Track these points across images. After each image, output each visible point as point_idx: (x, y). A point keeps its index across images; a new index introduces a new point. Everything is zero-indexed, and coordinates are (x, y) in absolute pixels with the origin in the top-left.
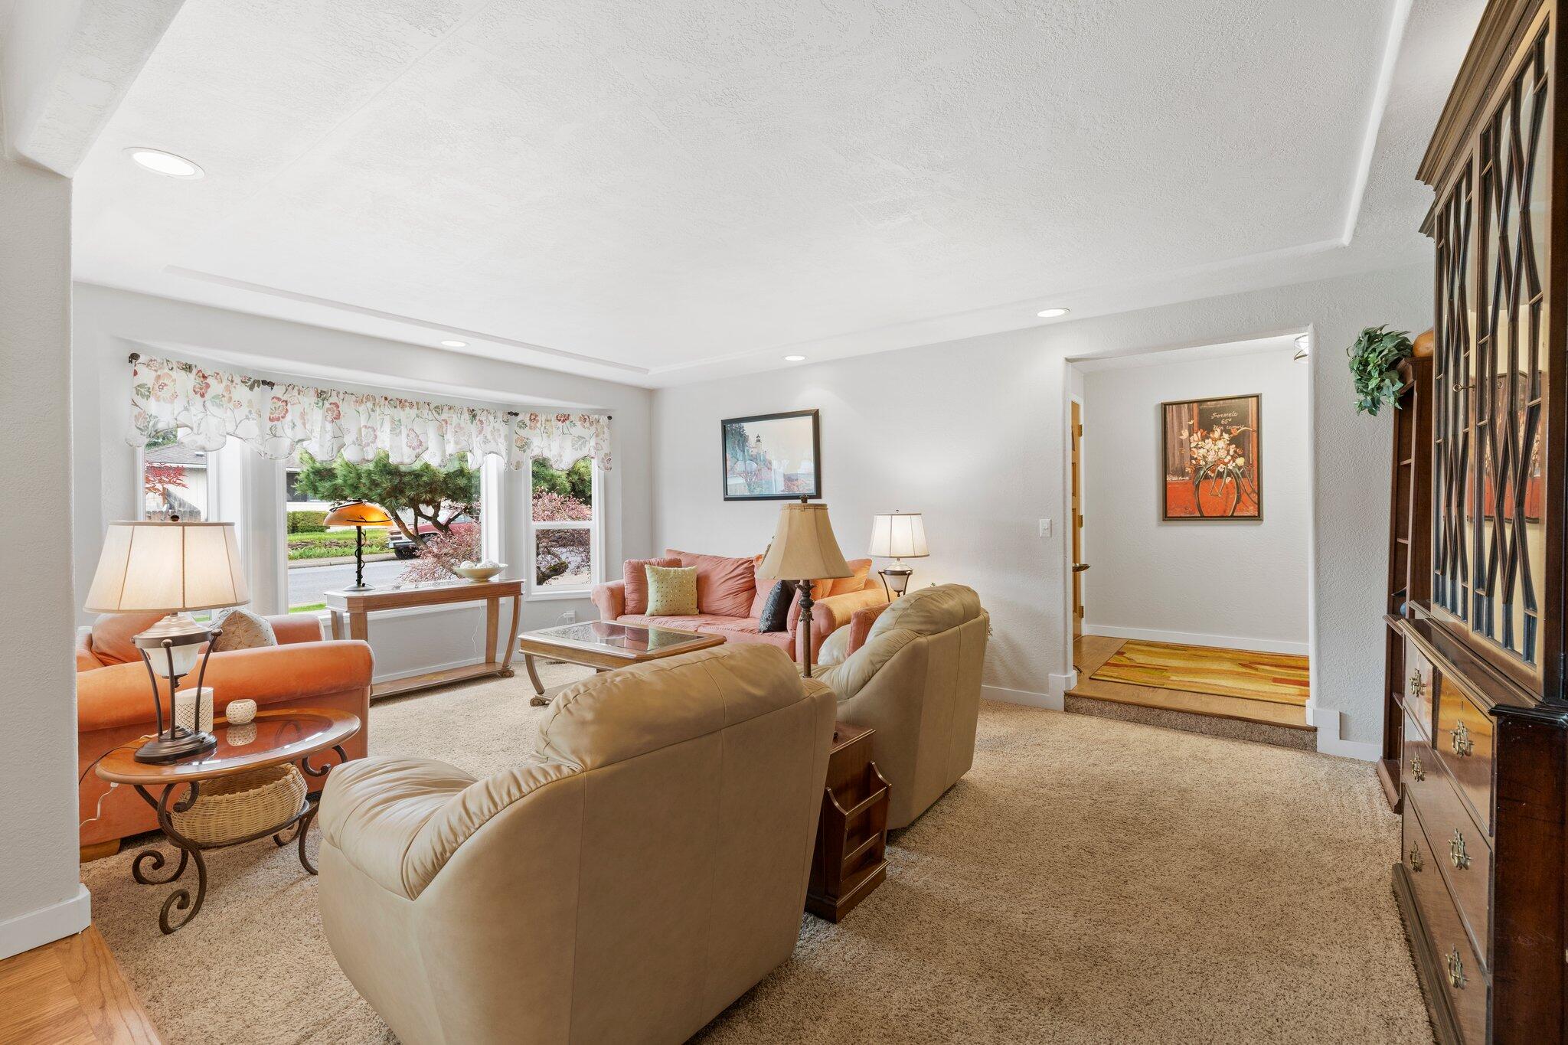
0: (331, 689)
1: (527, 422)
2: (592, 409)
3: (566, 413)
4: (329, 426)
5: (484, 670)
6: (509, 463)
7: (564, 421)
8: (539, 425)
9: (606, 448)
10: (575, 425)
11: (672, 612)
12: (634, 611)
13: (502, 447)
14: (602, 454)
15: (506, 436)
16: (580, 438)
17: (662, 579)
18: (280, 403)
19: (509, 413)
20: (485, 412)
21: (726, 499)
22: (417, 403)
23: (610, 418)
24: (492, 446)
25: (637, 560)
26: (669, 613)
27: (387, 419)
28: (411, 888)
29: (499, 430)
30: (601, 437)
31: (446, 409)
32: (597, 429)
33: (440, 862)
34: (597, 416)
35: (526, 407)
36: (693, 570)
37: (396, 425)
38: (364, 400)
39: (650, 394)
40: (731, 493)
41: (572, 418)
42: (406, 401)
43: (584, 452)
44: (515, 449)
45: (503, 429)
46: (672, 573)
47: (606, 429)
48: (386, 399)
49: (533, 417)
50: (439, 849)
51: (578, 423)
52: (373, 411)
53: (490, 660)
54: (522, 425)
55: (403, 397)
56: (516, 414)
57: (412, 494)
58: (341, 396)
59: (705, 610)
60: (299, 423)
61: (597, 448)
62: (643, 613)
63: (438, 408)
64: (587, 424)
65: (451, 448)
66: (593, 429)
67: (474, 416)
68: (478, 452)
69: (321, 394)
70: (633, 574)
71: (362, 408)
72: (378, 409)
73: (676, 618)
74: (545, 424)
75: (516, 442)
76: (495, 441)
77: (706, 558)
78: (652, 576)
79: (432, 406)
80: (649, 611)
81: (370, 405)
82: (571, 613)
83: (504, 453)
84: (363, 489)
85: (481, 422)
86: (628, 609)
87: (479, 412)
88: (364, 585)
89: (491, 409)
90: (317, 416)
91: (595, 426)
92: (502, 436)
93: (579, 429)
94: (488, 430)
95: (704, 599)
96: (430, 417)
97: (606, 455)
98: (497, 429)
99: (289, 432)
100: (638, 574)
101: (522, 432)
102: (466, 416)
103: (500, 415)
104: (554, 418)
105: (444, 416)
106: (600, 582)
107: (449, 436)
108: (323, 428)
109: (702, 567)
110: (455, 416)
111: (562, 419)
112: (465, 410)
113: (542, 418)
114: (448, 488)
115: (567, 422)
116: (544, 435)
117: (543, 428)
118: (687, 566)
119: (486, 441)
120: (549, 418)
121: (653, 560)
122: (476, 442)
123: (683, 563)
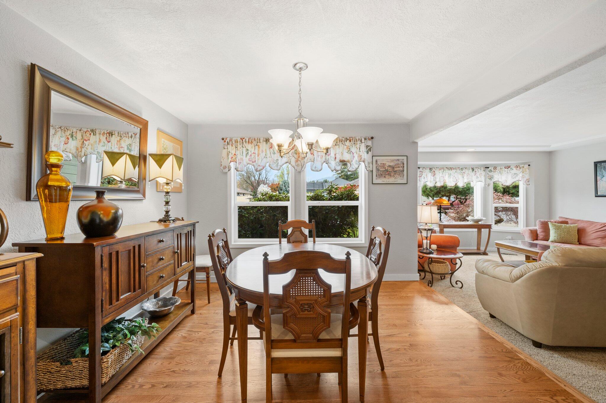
0: (449, 246)
1: (493, 170)
2: (520, 163)
3: (509, 165)
4: (432, 177)
5: (476, 251)
6: (485, 184)
7: (508, 168)
8: (497, 171)
9: (527, 177)
10: (513, 169)
11: (563, 242)
12: (543, 239)
13: (483, 179)
14: (525, 179)
15: (484, 175)
16: (515, 174)
17: (557, 228)
18: (421, 173)
19: (485, 168)
20: (477, 168)
21: (596, 196)
22: (456, 168)
23: (529, 165)
24: (479, 179)
25: (544, 220)
26: (562, 242)
27: (447, 173)
28: (512, 280)
29: (482, 174)
30: (525, 173)
31: (464, 169)
32: (523, 170)
33: (521, 276)
34: (523, 165)
35: (491, 165)
36: (576, 226)
37: (450, 175)
38: (441, 169)
39: (550, 154)
40: (599, 194)
41: (511, 167)
42: (452, 168)
43: (517, 179)
44: (488, 180)
45: (483, 173)
46: (563, 226)
47: (527, 170)
48: (447, 168)
49: (495, 168)
50: (521, 274)
51: (514, 169)
52: (443, 172)
53: (478, 249)
54: (491, 171)
55: (451, 167)
56: (488, 168)
57: (443, 194)
58: (435, 169)
59: (582, 243)
60: (425, 177)
61: (523, 177)
62: (548, 240)
63: (462, 168)
64: (518, 168)
65: (466, 180)
66: (521, 170)
67: (473, 170)
68: (474, 181)
69: (431, 169)
70: (542, 225)
71: (440, 171)
72: (444, 171)
73: (566, 244)
74: (500, 170)
75: (488, 177)
76: (481, 177)
77: (583, 221)
78: (552, 227)
79: (460, 169)
80: (550, 240)
81: (442, 170)
82: (510, 237)
83: (484, 181)
84: (428, 192)
85: (476, 172)
86: (539, 238)
87: (475, 169)
88: (442, 221)
89: (479, 167)
90: (430, 175)
91: (522, 169)
92: (483, 176)
93: (515, 171)
94: (478, 174)
95: (582, 239)
96: (459, 172)
97: (527, 179)
98: (481, 173)
99: (423, 180)
100: (545, 226)
101: (490, 174)
102: (471, 170)
103: (482, 168)
104: (503, 168)
105: (464, 171)
106: (523, 227)
107: (465, 177)
108: (431, 178)
109: (581, 225)
110: (467, 171)
111: (507, 168)
112: (470, 168)
113: (498, 168)
114: (455, 192)
115: (509, 169)
116: (500, 174)
117: (499, 172)
118: (571, 224)
119: (477, 177)
120: (502, 168)
121: (552, 220)
122: (474, 178)
123: (569, 223)
